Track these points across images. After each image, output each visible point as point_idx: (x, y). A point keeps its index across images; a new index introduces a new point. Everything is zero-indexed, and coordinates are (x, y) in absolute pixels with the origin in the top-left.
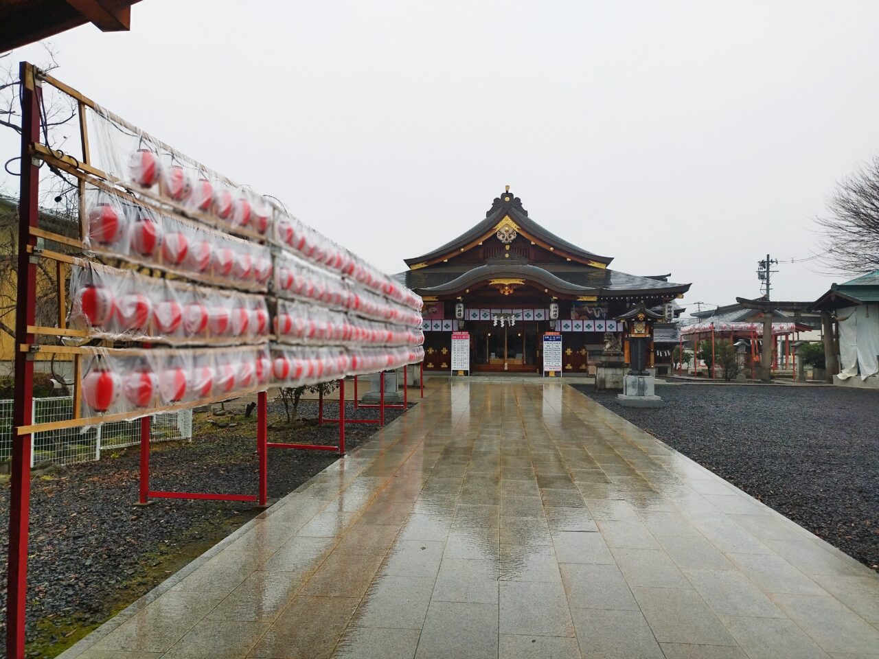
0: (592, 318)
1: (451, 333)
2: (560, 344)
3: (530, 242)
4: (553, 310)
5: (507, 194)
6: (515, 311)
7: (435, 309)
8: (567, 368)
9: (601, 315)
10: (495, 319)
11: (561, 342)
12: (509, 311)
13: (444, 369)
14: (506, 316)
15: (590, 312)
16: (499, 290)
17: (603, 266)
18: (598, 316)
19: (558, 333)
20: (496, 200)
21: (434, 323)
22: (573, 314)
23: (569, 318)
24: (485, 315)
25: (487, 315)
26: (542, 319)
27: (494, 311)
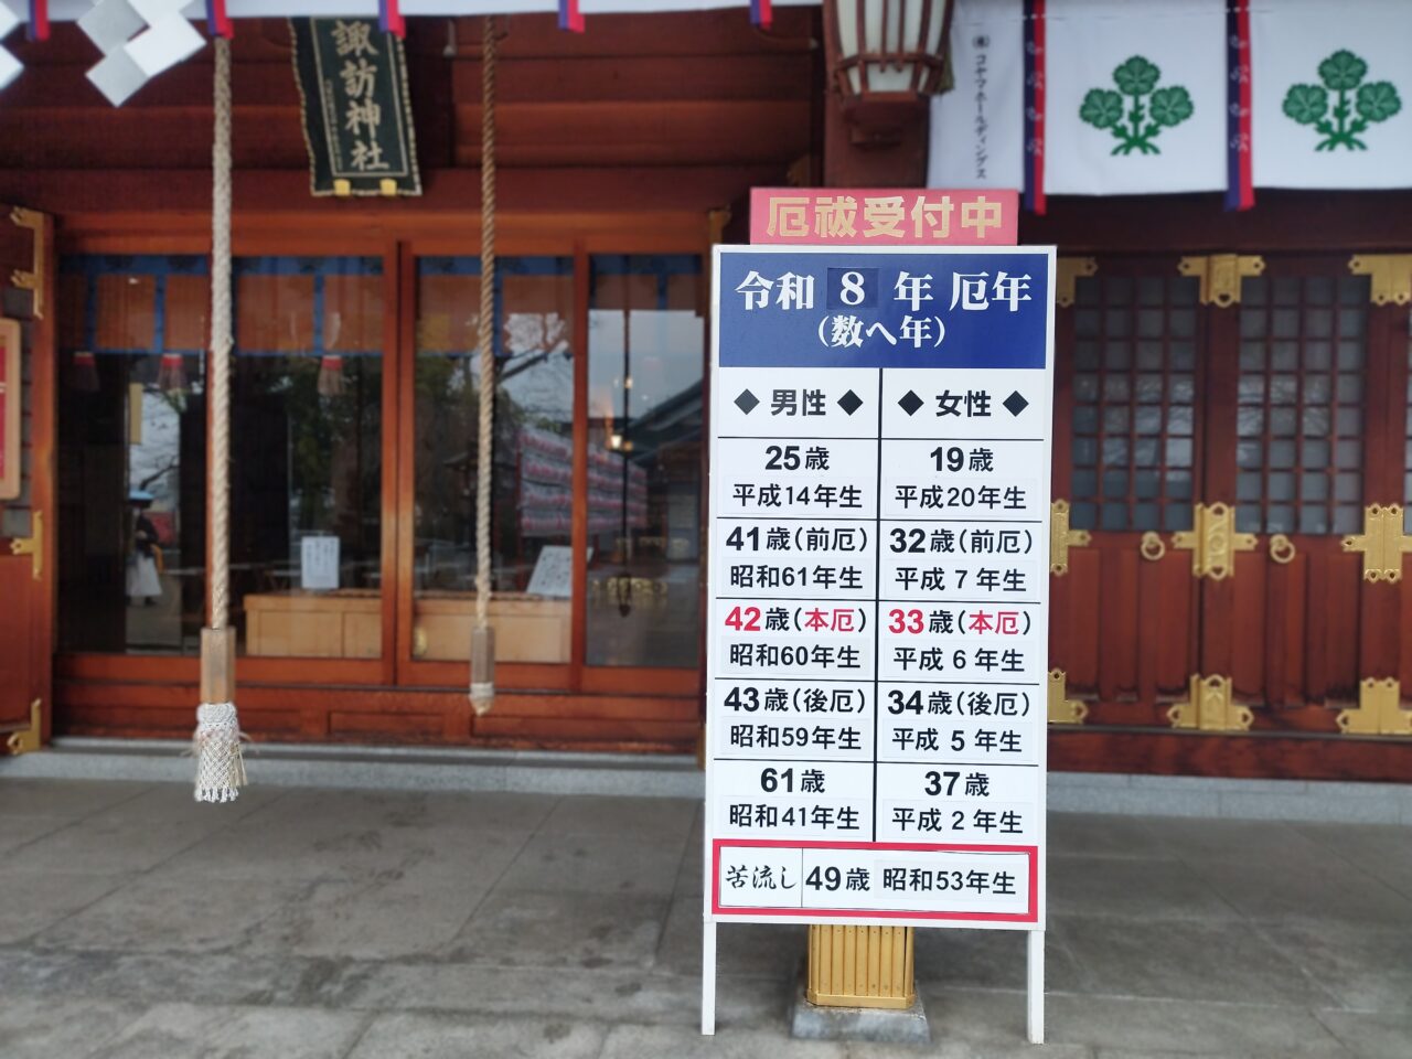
2: (1008, 424)
11: (1038, 384)
19: (984, 228)
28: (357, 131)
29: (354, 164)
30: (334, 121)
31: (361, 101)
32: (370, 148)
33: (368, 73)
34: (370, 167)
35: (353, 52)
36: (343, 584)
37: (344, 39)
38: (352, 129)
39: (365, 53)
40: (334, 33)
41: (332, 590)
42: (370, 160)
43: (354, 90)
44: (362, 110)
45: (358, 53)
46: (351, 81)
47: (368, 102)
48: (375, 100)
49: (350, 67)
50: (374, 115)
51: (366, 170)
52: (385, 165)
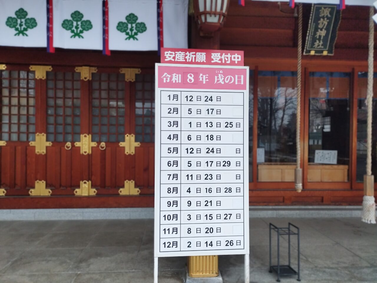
28: (318, 37)
29: (314, 46)
30: (312, 34)
31: (321, 30)
32: (320, 42)
33: (326, 22)
34: (318, 47)
35: (324, 16)
36: (266, 161)
37: (322, 12)
38: (316, 37)
39: (327, 16)
40: (320, 11)
41: (263, 163)
42: (319, 46)
43: (320, 26)
44: (321, 32)
45: (325, 16)
46: (321, 24)
47: (323, 30)
48: (325, 29)
49: (322, 20)
50: (324, 33)
51: (317, 48)
52: (322, 47)
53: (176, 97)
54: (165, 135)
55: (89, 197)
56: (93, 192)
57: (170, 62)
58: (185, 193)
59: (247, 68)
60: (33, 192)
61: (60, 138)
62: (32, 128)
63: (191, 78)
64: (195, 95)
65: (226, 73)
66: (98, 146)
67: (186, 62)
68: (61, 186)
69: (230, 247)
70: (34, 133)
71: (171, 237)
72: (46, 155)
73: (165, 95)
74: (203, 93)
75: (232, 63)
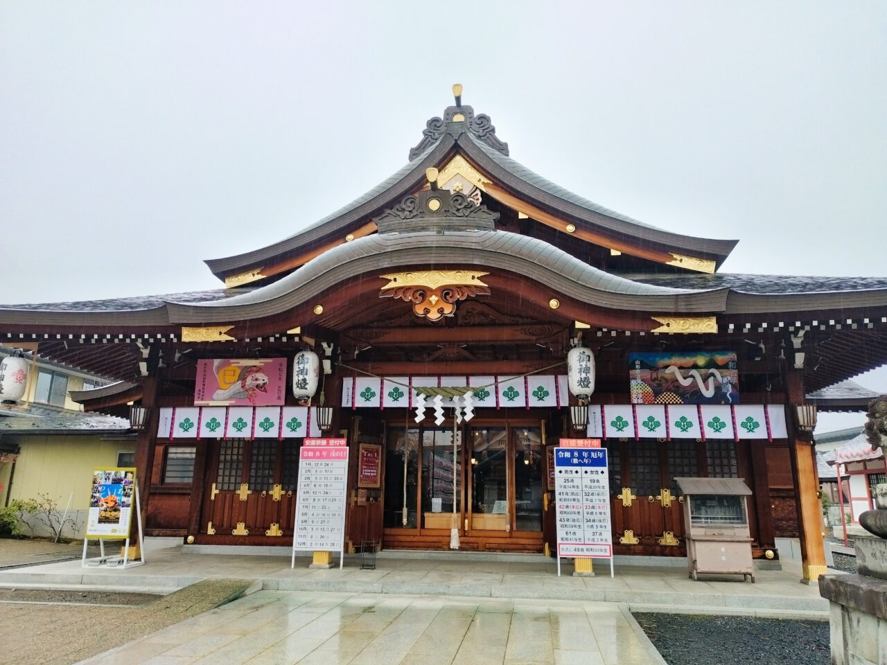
0: (693, 397)
1: (300, 442)
2: (601, 476)
3: (516, 213)
4: (580, 364)
5: (459, 107)
6: (476, 382)
7: (262, 378)
8: (624, 541)
9: (718, 388)
10: (420, 404)
11: (606, 469)
12: (460, 382)
13: (274, 542)
14: (449, 394)
15: (686, 383)
16: (411, 306)
17: (707, 267)
18: (709, 393)
19: (596, 444)
20: (434, 123)
21: (262, 414)
22: (637, 388)
23: (623, 396)
24: (396, 394)
25: (401, 395)
26: (550, 402)
27: (418, 382)
53: (310, 464)
54: (303, 484)
55: (276, 537)
56: (279, 533)
57: (308, 446)
58: (311, 516)
59: (348, 448)
60: (235, 532)
61: (259, 487)
62: (239, 479)
63: (318, 454)
64: (320, 463)
65: (336, 450)
66: (286, 494)
67: (316, 446)
68: (255, 527)
69: (333, 547)
70: (240, 483)
71: (302, 540)
72: (247, 501)
73: (304, 463)
74: (324, 461)
75: (340, 445)
